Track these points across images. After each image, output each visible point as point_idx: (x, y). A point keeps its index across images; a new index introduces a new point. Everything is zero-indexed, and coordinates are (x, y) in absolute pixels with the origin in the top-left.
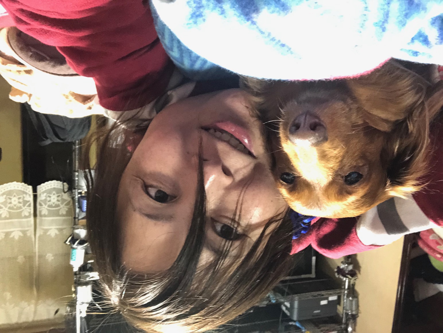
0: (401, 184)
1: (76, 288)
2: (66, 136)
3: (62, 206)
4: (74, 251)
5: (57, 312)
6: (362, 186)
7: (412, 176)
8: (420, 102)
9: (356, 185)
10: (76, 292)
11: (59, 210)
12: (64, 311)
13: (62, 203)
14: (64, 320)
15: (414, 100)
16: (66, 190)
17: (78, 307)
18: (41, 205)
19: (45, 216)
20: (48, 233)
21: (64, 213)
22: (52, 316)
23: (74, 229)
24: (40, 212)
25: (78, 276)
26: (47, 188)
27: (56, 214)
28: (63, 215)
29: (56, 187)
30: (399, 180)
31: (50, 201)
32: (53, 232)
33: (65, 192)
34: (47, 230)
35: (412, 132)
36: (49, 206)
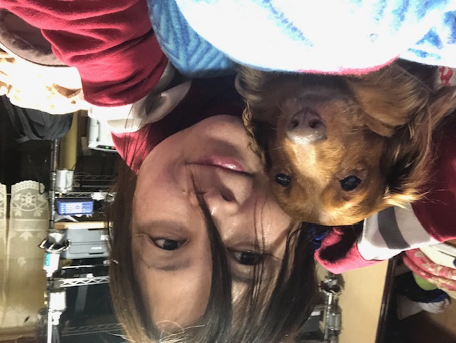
0: (401, 192)
1: (48, 294)
2: (45, 134)
3: (36, 208)
4: (48, 255)
5: (27, 319)
6: (360, 192)
7: (411, 184)
8: (422, 107)
9: (354, 190)
10: (48, 299)
11: (34, 212)
12: (35, 318)
13: (37, 205)
14: (34, 328)
15: (416, 105)
16: (42, 192)
17: (50, 315)
18: (14, 205)
19: (18, 217)
20: (21, 236)
21: (39, 215)
22: (21, 323)
23: (49, 232)
24: (14, 213)
25: (51, 282)
26: (22, 189)
27: (31, 216)
28: (37, 218)
29: (31, 187)
30: (398, 188)
31: (24, 202)
32: (27, 234)
33: (41, 194)
34: (20, 233)
35: (413, 139)
36: (23, 207)
